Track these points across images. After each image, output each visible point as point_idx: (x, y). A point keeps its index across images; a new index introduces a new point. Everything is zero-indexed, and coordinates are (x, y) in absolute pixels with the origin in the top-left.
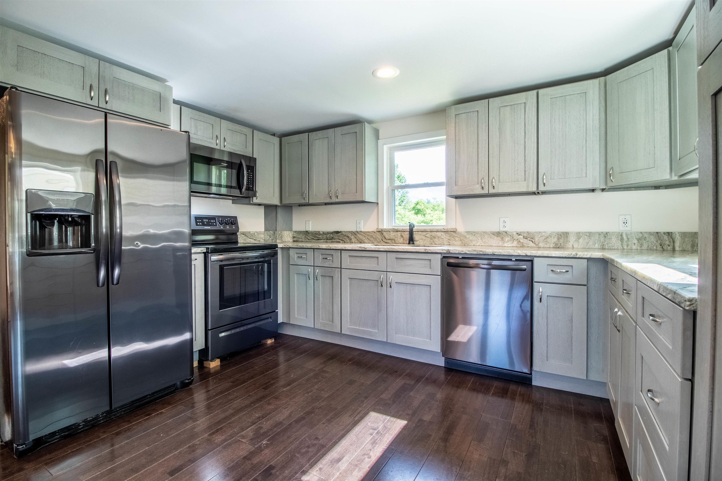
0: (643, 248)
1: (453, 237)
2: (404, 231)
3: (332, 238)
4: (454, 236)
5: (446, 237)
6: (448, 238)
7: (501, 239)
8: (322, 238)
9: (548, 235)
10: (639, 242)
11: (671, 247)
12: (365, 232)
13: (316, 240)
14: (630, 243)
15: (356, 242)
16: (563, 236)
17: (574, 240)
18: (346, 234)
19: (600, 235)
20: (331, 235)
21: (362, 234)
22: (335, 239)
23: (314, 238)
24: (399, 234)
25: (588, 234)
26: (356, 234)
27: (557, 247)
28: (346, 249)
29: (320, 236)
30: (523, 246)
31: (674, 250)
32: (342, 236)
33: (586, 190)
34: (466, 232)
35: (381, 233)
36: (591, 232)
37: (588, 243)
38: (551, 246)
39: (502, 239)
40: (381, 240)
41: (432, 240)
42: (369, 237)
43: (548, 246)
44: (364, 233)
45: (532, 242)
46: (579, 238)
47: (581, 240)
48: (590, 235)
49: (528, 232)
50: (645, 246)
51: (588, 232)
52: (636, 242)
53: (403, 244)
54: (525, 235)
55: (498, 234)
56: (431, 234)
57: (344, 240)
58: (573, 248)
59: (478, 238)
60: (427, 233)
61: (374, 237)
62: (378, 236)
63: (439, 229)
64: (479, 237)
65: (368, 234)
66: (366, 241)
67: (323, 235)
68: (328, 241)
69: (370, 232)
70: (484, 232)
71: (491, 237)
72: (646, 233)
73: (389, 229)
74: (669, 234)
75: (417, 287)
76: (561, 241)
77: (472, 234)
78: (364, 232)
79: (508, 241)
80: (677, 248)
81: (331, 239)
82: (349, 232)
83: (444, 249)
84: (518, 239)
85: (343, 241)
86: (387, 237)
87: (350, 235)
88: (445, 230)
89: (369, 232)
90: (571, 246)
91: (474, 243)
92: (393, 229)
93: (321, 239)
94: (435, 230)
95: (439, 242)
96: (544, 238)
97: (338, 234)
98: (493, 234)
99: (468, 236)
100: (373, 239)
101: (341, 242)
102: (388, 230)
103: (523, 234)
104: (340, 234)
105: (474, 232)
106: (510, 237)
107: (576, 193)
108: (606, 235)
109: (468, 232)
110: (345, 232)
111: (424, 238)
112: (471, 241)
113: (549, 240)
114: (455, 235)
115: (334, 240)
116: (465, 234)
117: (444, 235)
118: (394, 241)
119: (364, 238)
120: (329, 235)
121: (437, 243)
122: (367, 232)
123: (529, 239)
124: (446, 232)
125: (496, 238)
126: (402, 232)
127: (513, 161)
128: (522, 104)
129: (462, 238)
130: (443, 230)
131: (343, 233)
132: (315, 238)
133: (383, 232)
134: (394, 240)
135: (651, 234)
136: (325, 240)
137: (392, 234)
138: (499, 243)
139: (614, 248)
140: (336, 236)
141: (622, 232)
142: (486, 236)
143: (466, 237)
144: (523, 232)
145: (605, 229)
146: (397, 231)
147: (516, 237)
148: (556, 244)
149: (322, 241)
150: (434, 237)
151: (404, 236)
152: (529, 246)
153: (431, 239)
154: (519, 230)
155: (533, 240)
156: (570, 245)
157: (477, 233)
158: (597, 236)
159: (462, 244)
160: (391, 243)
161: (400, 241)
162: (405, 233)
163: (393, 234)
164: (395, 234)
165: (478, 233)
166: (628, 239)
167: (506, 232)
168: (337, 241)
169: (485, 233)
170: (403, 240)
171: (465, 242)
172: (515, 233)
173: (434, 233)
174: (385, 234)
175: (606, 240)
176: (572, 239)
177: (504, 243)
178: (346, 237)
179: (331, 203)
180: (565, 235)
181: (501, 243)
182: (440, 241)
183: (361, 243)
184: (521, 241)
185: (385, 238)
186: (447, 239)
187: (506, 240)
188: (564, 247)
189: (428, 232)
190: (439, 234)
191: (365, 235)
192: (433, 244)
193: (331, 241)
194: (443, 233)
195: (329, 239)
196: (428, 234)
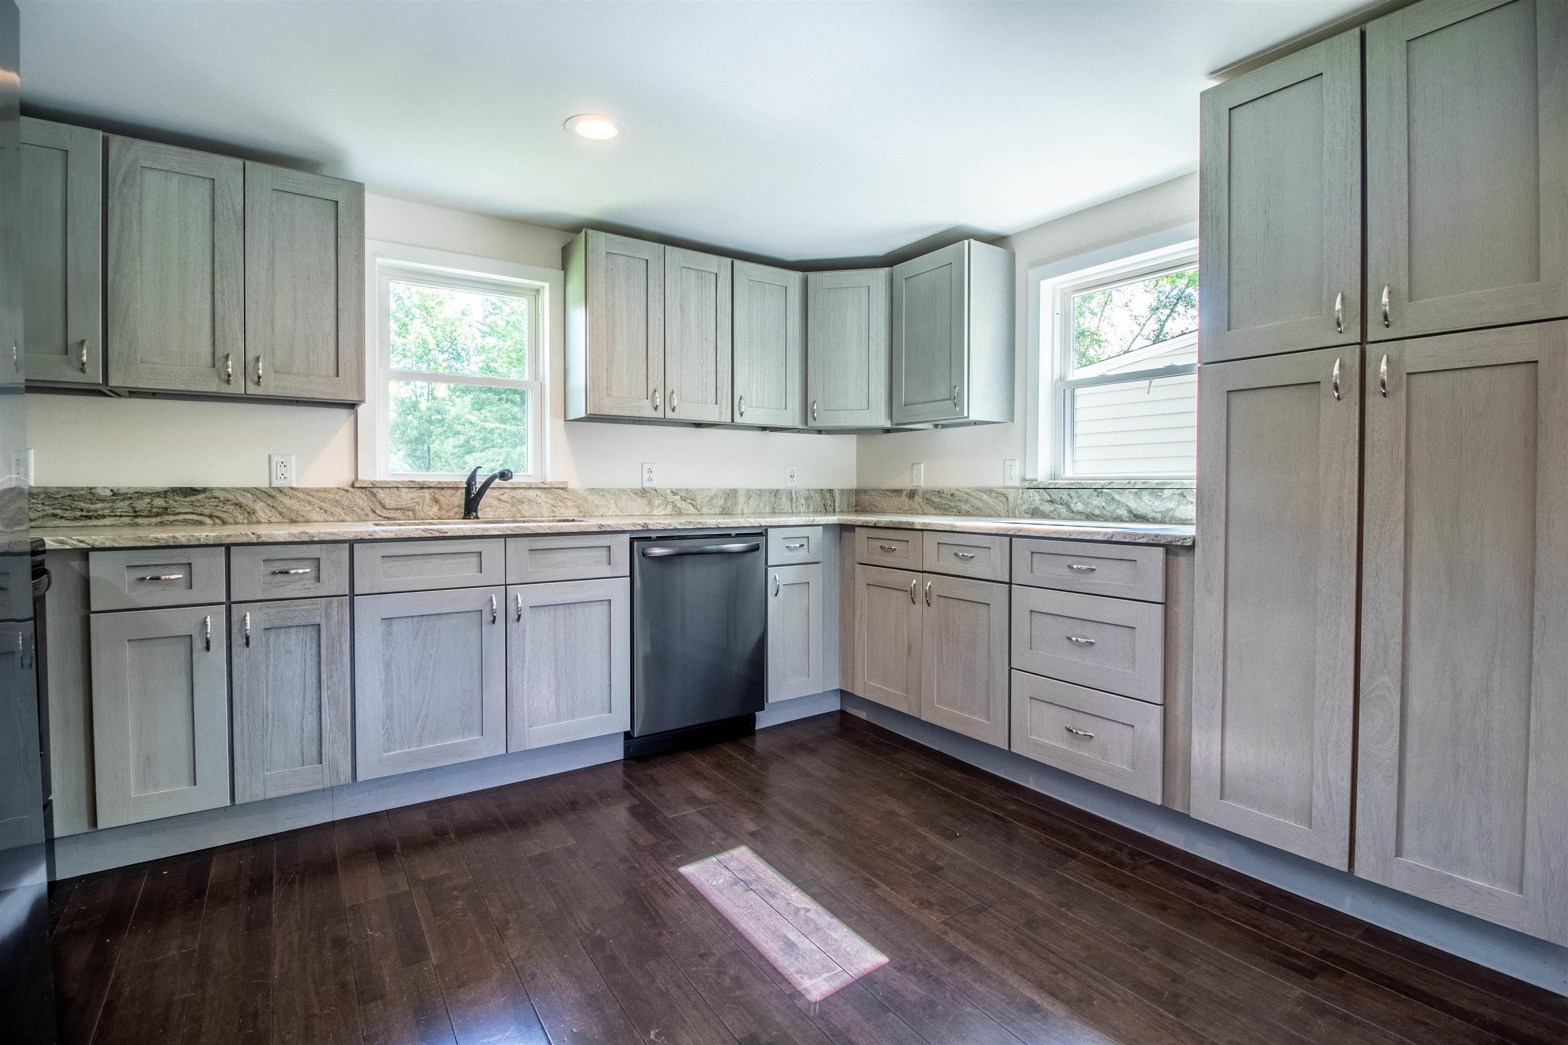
0: (810, 510)
1: (561, 501)
2: (443, 488)
3: (165, 511)
4: (564, 498)
5: (546, 500)
6: (551, 502)
7: (647, 503)
8: (107, 512)
9: (713, 493)
10: (806, 503)
11: (833, 508)
12: (312, 489)
13: (75, 519)
14: (798, 504)
15: (273, 519)
16: (731, 495)
17: (743, 501)
18: (230, 497)
19: (770, 493)
20: (158, 502)
21: (300, 495)
22: (178, 514)
23: (58, 512)
24: (427, 494)
25: (758, 493)
26: (273, 497)
27: (725, 512)
28: (378, 537)
29: (99, 505)
30: (680, 514)
31: (834, 511)
32: (214, 502)
33: (755, 427)
34: (588, 490)
35: (367, 492)
36: (761, 490)
37: (758, 505)
38: (717, 513)
39: (650, 502)
40: (369, 512)
41: (515, 509)
42: (325, 505)
43: (714, 513)
44: (308, 494)
45: (693, 506)
46: (749, 499)
47: (751, 502)
48: (760, 493)
49: (687, 490)
50: (811, 510)
51: (759, 490)
52: (803, 502)
53: (439, 518)
54: (683, 494)
55: (643, 493)
56: (512, 493)
57: (224, 516)
58: (743, 514)
59: (609, 500)
60: (502, 491)
61: (346, 503)
62: (361, 502)
63: (532, 483)
64: (611, 498)
65: (323, 495)
66: (315, 516)
67: (113, 501)
68: (139, 520)
69: (331, 489)
70: (619, 490)
71: (631, 500)
72: (812, 490)
73: (399, 482)
74: (831, 491)
75: (579, 609)
76: (729, 503)
77: (599, 494)
78: (302, 490)
79: (658, 506)
80: (837, 510)
81: (157, 515)
82: (245, 490)
83: (637, 524)
84: (673, 502)
85: (218, 517)
86: (389, 502)
87: (247, 500)
88: (546, 486)
89: (325, 490)
90: (740, 511)
91: (602, 511)
92: (412, 482)
93: (104, 517)
94: (524, 486)
95: (531, 512)
96: (708, 498)
97: (193, 498)
98: (635, 492)
99: (590, 498)
100: (341, 511)
101: (208, 521)
102: (396, 485)
103: (680, 493)
104: (200, 497)
105: (602, 490)
106: (661, 497)
107: (744, 430)
108: (776, 493)
109: (592, 490)
110: (225, 490)
111: (496, 503)
112: (597, 506)
113: (714, 502)
114: (566, 496)
115: (172, 518)
116: (586, 494)
117: (543, 497)
118: (410, 513)
119: (309, 508)
120: (147, 500)
121: (526, 514)
122: (317, 490)
123: (688, 501)
124: (547, 490)
125: (639, 500)
126: (435, 491)
127: (700, 366)
128: (712, 274)
129: (580, 502)
130: (542, 486)
131: (217, 494)
132: (67, 514)
133: (375, 490)
134: (414, 511)
135: (816, 491)
136: (127, 520)
137: (406, 497)
138: (644, 509)
139: (784, 511)
140: (182, 504)
141: (792, 490)
142: (624, 497)
143: (586, 500)
144: (681, 490)
145: (776, 487)
146: (422, 488)
147: (671, 497)
148: (724, 509)
149: (107, 521)
150: (521, 502)
151: (442, 499)
152: (689, 512)
153: (513, 505)
154: (675, 486)
155: (694, 503)
156: (738, 509)
157: (607, 492)
158: (768, 494)
159: (579, 514)
160: (402, 518)
161: (431, 513)
162: (443, 492)
163: (410, 495)
164: (415, 494)
165: (609, 493)
166: (797, 499)
167: (655, 490)
168: (185, 521)
169: (623, 491)
170: (440, 509)
171: (586, 511)
172: (669, 492)
173: (519, 491)
174: (381, 494)
175: (777, 501)
176: (741, 499)
177: (652, 510)
178: (229, 507)
179: (154, 394)
180: (731, 494)
181: (647, 510)
182: (532, 509)
183: (293, 521)
184: (678, 505)
185: (384, 507)
186: (548, 505)
187: (656, 504)
188: (733, 512)
189: (504, 490)
190: (531, 494)
191: (310, 498)
192: (518, 515)
193: (159, 519)
194: (539, 493)
195: (146, 513)
196: (506, 495)
